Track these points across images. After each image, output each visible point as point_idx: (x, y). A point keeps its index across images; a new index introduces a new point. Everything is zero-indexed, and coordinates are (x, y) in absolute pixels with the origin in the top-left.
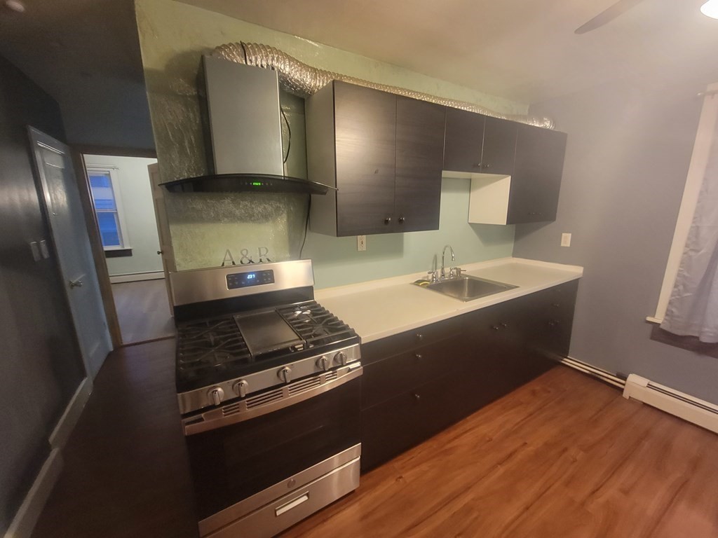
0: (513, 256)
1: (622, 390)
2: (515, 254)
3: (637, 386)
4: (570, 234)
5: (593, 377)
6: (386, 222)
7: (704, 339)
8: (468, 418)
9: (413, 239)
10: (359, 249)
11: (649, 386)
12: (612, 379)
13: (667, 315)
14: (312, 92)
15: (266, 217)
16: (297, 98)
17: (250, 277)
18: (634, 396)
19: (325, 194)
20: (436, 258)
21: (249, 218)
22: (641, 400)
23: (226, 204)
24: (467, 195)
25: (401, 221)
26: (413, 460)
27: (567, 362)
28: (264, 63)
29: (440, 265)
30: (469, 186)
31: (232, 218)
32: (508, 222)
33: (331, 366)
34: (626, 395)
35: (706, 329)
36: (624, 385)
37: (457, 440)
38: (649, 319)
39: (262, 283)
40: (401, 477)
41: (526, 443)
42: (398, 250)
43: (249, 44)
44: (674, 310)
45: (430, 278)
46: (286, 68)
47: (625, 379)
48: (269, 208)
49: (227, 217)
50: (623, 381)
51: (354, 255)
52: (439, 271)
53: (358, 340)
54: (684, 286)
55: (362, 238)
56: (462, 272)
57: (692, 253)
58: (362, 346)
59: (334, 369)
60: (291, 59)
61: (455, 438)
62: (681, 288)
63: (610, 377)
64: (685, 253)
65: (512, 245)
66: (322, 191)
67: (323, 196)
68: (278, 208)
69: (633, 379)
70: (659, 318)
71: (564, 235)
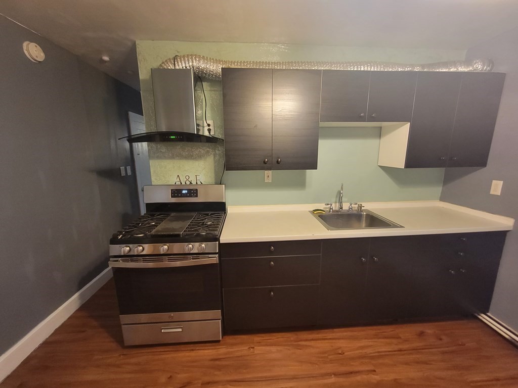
0: (440, 200)
2: (442, 199)
4: (502, 182)
6: (264, 162)
8: (335, 330)
10: (266, 181)
17: (184, 192)
23: (178, 149)
24: (377, 140)
25: (278, 162)
26: (269, 341)
28: (187, 65)
30: (379, 134)
32: (406, 166)
33: (195, 251)
37: (313, 342)
39: (191, 196)
40: (253, 348)
41: (375, 371)
43: (179, 56)
45: (328, 209)
49: (178, 156)
55: (269, 173)
56: (363, 208)
58: (220, 244)
61: (312, 340)
65: (441, 188)
71: (494, 182)
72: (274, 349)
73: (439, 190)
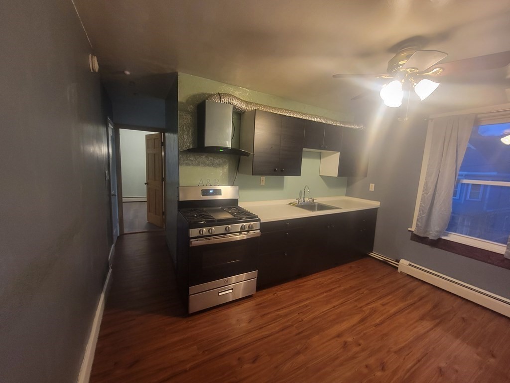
0: (346, 196)
1: (397, 268)
2: (346, 195)
3: (404, 265)
4: (374, 184)
5: (385, 263)
6: (275, 170)
7: (431, 238)
9: (289, 180)
10: (261, 184)
11: (409, 265)
12: (393, 262)
13: (416, 226)
14: (245, 111)
15: (219, 165)
16: (239, 114)
17: (211, 191)
18: (403, 271)
19: (248, 156)
20: (301, 192)
21: (213, 165)
22: (405, 272)
23: (203, 158)
24: (319, 160)
25: (282, 171)
26: (282, 288)
27: (372, 254)
28: (227, 101)
29: (303, 196)
30: (320, 156)
31: (205, 164)
32: (338, 176)
33: (247, 229)
34: (399, 271)
35: (431, 232)
36: (398, 265)
38: (409, 229)
39: (216, 195)
40: (275, 294)
41: (341, 286)
42: (281, 186)
43: (222, 94)
44: (419, 223)
45: (297, 202)
46: (235, 102)
47: (398, 261)
48: (221, 161)
49: (203, 164)
50: (398, 263)
51: (259, 187)
52: (302, 199)
53: (259, 220)
54: (423, 211)
55: (263, 178)
56: (315, 201)
57: (425, 195)
58: (260, 223)
59: (248, 231)
60: (238, 99)
62: (421, 212)
63: (392, 261)
64: (422, 195)
65: (346, 189)
66: (247, 154)
67: (247, 157)
68: (225, 161)
69: (402, 261)
70: (413, 229)
71: (371, 184)
72: (288, 291)
73: (344, 190)
